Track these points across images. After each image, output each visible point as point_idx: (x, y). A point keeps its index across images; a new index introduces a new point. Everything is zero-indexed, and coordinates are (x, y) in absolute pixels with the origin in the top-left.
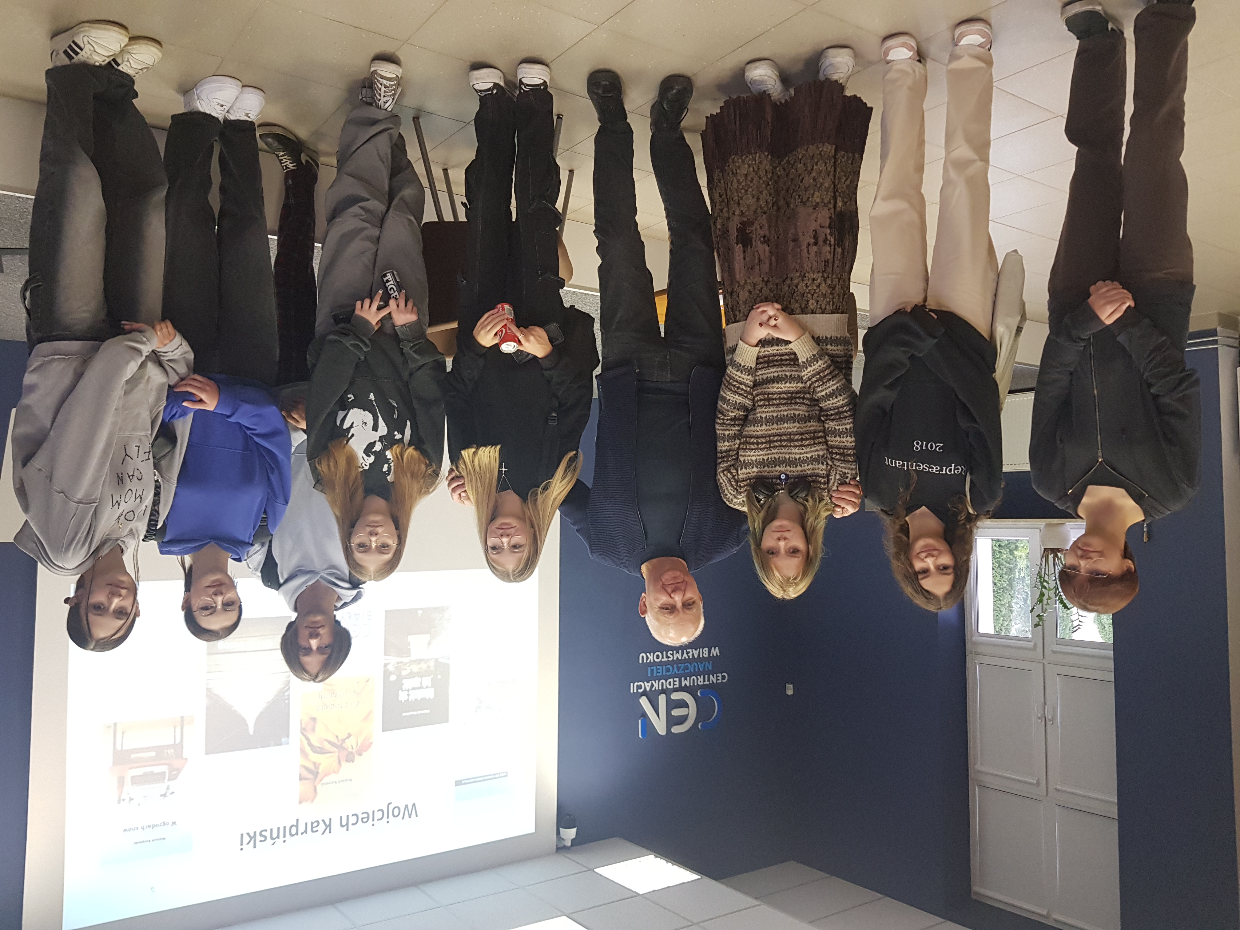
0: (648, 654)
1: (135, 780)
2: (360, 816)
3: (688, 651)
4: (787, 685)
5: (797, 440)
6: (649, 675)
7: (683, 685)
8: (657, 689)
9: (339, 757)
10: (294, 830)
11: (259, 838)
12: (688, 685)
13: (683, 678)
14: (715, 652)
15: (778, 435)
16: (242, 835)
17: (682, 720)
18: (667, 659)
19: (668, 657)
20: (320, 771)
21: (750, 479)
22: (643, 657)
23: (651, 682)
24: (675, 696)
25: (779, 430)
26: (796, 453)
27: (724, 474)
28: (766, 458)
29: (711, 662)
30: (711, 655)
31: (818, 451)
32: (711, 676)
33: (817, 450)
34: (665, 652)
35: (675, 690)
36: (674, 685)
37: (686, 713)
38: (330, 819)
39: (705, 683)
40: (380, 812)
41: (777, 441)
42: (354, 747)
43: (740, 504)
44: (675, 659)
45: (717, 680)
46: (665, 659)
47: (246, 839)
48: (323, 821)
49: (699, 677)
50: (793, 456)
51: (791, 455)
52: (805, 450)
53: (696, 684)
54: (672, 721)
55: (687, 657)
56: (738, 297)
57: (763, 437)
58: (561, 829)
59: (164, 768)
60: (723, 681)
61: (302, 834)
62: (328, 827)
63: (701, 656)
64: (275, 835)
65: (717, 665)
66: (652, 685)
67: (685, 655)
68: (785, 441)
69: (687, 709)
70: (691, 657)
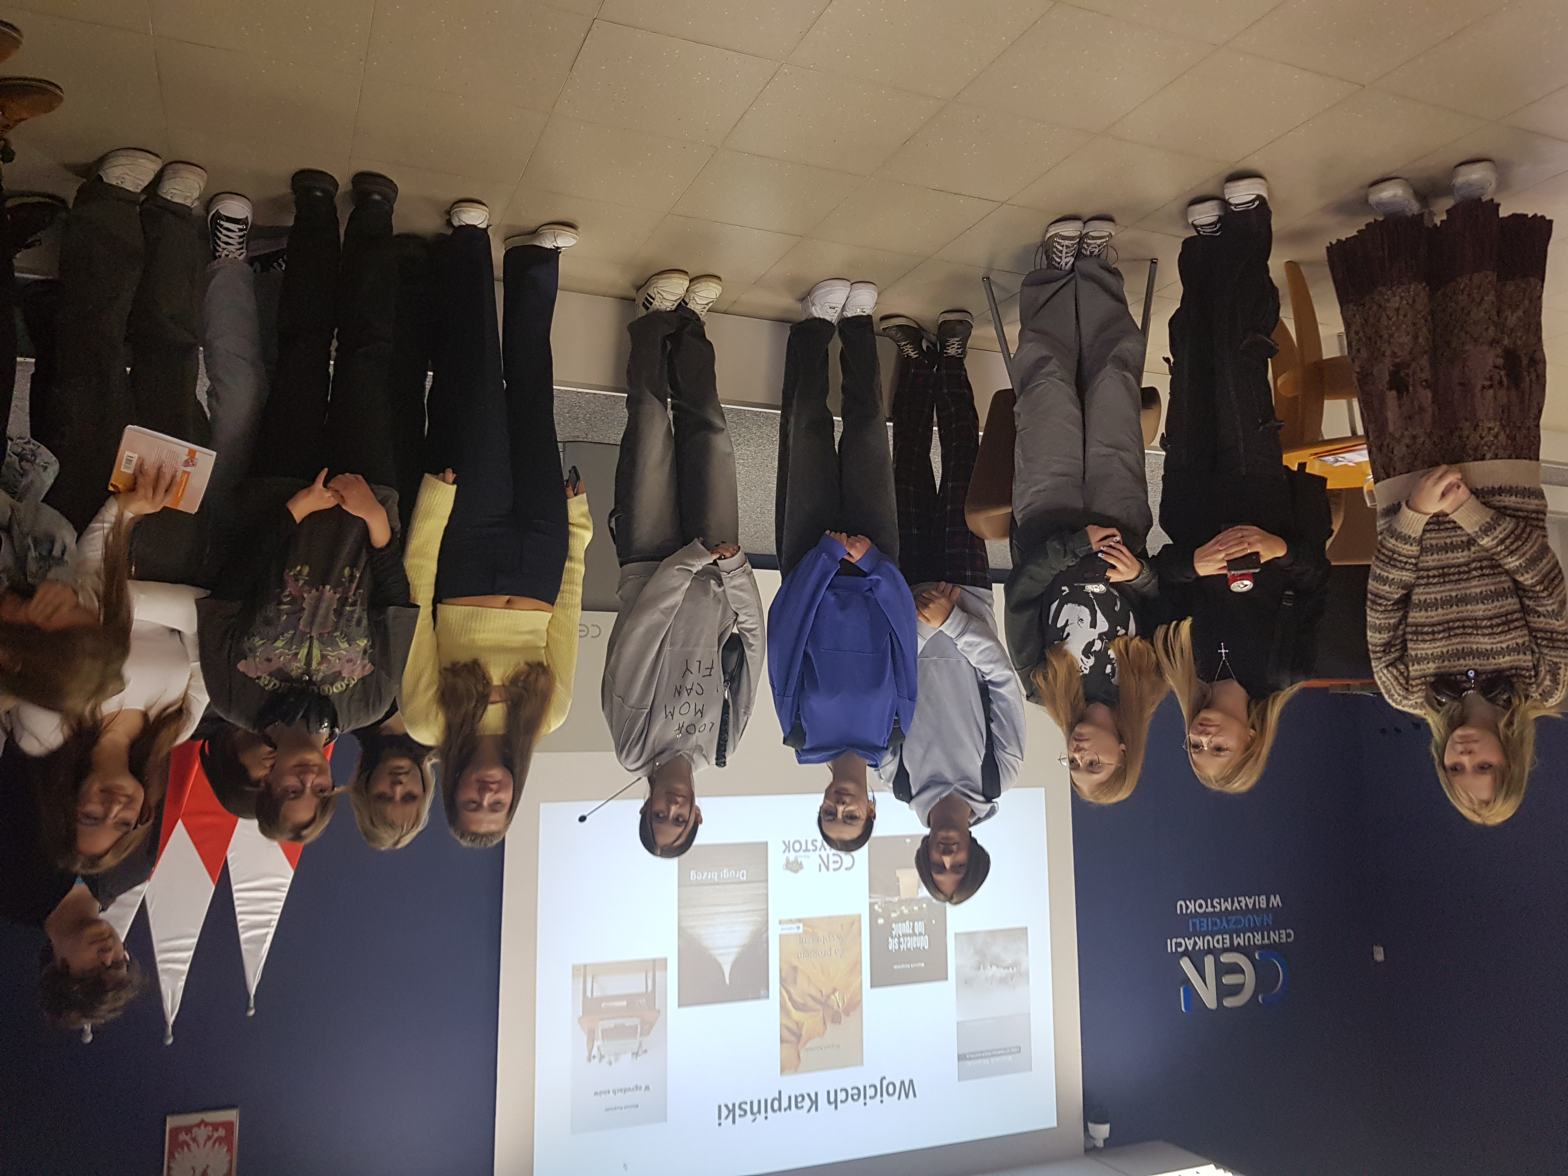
0: (1188, 902)
1: (607, 1034)
2: (850, 1092)
3: (1240, 899)
4: (1375, 948)
5: (1486, 627)
6: (1191, 930)
7: (1236, 943)
8: (1202, 948)
9: (824, 1017)
10: (775, 1104)
11: (738, 1112)
12: (1242, 944)
13: (1235, 936)
14: (1276, 901)
15: (1458, 620)
16: (720, 1107)
17: (1236, 990)
18: (1212, 910)
19: (1213, 906)
20: (803, 1033)
21: (1425, 677)
22: (1181, 906)
23: (1193, 939)
24: (1225, 958)
25: (1461, 614)
26: (1484, 643)
27: (1388, 670)
28: (1445, 650)
29: (1270, 915)
30: (1271, 906)
31: (1519, 637)
32: (1272, 933)
33: (1514, 638)
34: (1209, 901)
35: (1225, 950)
36: (1223, 943)
37: (1241, 981)
38: (816, 1094)
39: (1264, 942)
40: (873, 1089)
41: (1458, 627)
42: (840, 1005)
43: (1411, 706)
44: (1223, 909)
45: (1280, 938)
46: (1210, 909)
47: (724, 1112)
48: (809, 1095)
49: (1255, 934)
50: (1483, 646)
51: (1479, 646)
52: (1498, 639)
53: (1252, 943)
54: (1223, 991)
55: (1239, 908)
56: (1393, 453)
57: (1439, 624)
58: (1090, 1125)
59: (636, 1021)
60: (1289, 940)
61: (785, 1110)
62: (815, 1103)
63: (1257, 907)
64: (755, 1109)
65: (1278, 920)
66: (1195, 943)
67: (1236, 904)
68: (1469, 627)
69: (1243, 976)
70: (1244, 907)
